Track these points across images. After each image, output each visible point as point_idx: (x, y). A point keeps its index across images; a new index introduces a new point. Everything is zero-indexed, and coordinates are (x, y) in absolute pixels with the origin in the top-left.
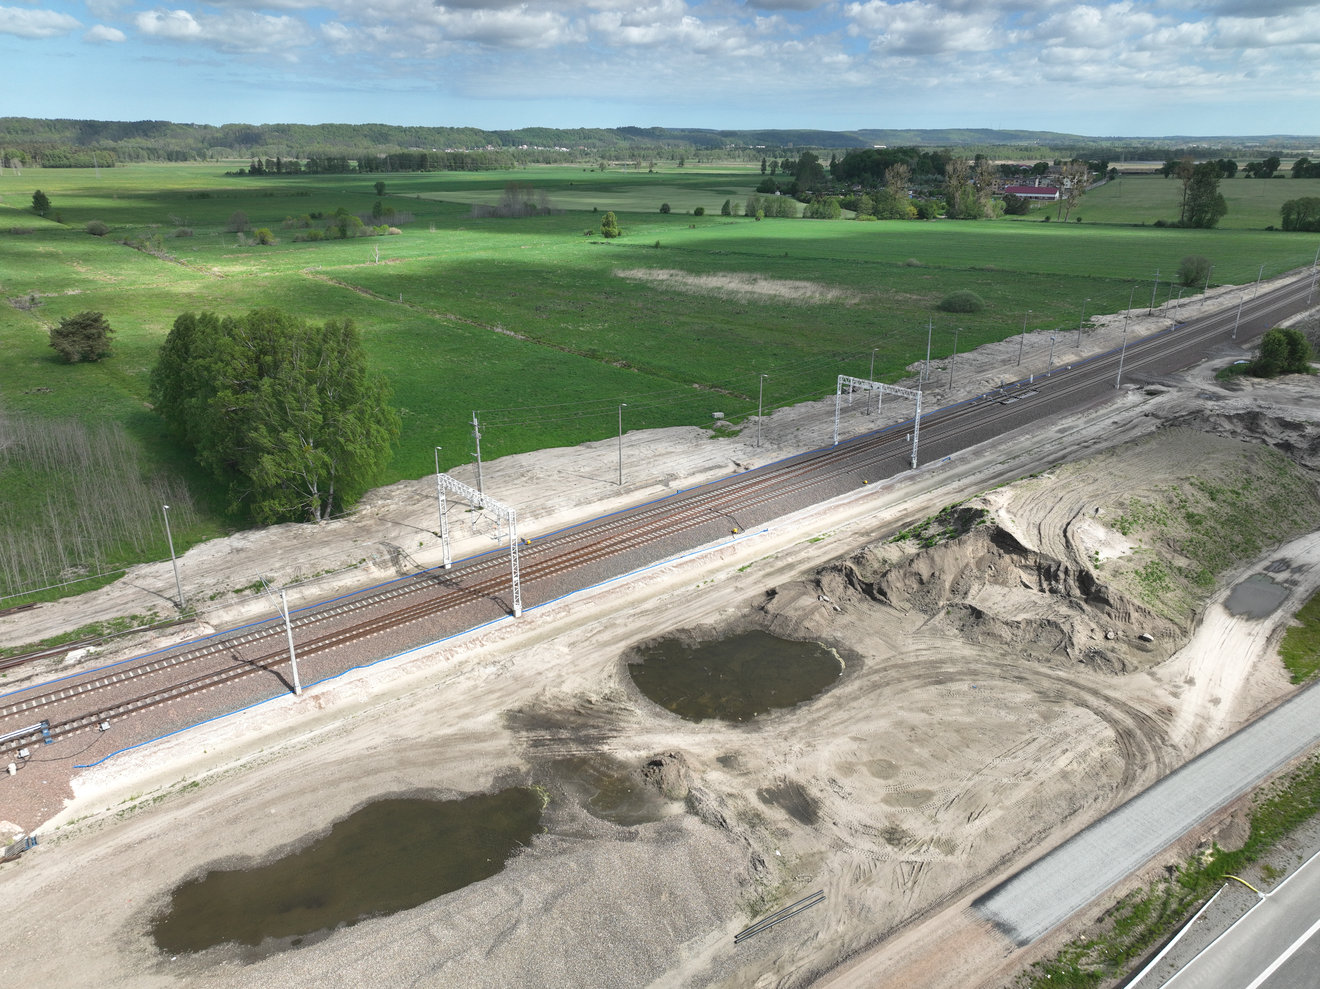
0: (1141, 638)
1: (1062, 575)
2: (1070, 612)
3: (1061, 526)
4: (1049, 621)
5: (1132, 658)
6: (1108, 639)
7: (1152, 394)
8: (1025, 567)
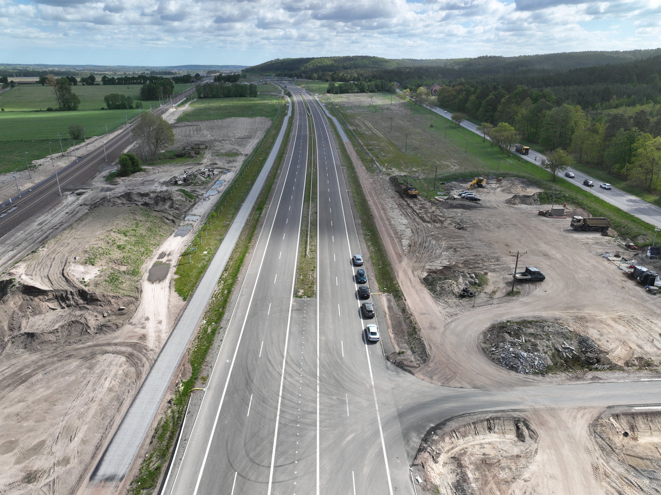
0: (120, 309)
1: (70, 297)
2: (82, 312)
3: (60, 272)
4: (73, 322)
5: (119, 321)
6: (105, 317)
7: (80, 194)
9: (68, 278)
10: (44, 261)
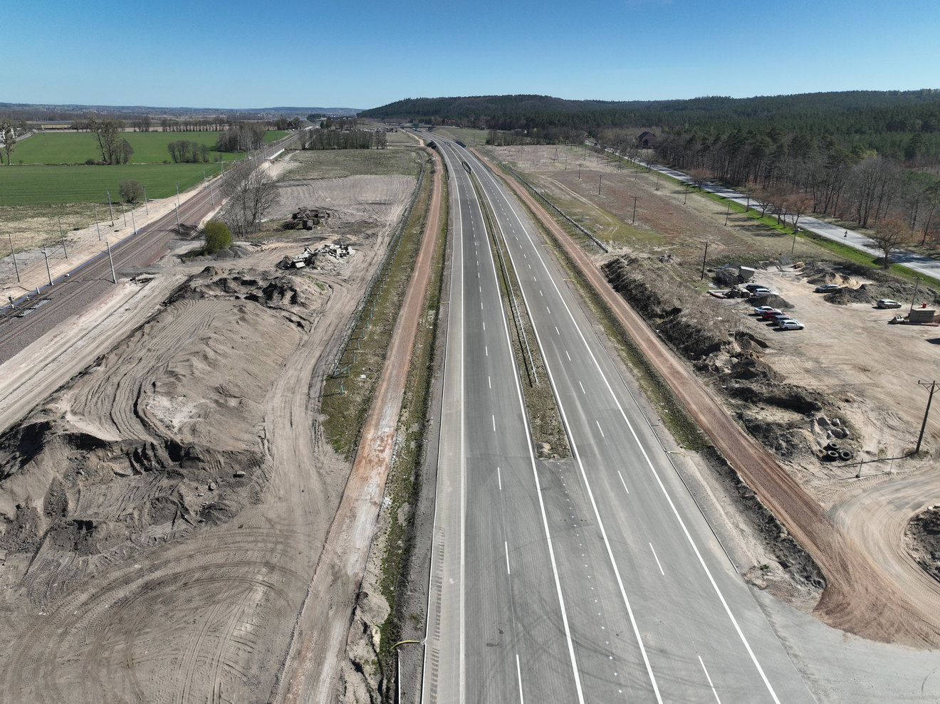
0: (235, 476)
1: (150, 453)
2: (173, 482)
3: (131, 409)
4: (158, 499)
5: (238, 497)
6: (212, 490)
7: (147, 281)
8: (115, 459)
9: (146, 419)
10: (101, 389)
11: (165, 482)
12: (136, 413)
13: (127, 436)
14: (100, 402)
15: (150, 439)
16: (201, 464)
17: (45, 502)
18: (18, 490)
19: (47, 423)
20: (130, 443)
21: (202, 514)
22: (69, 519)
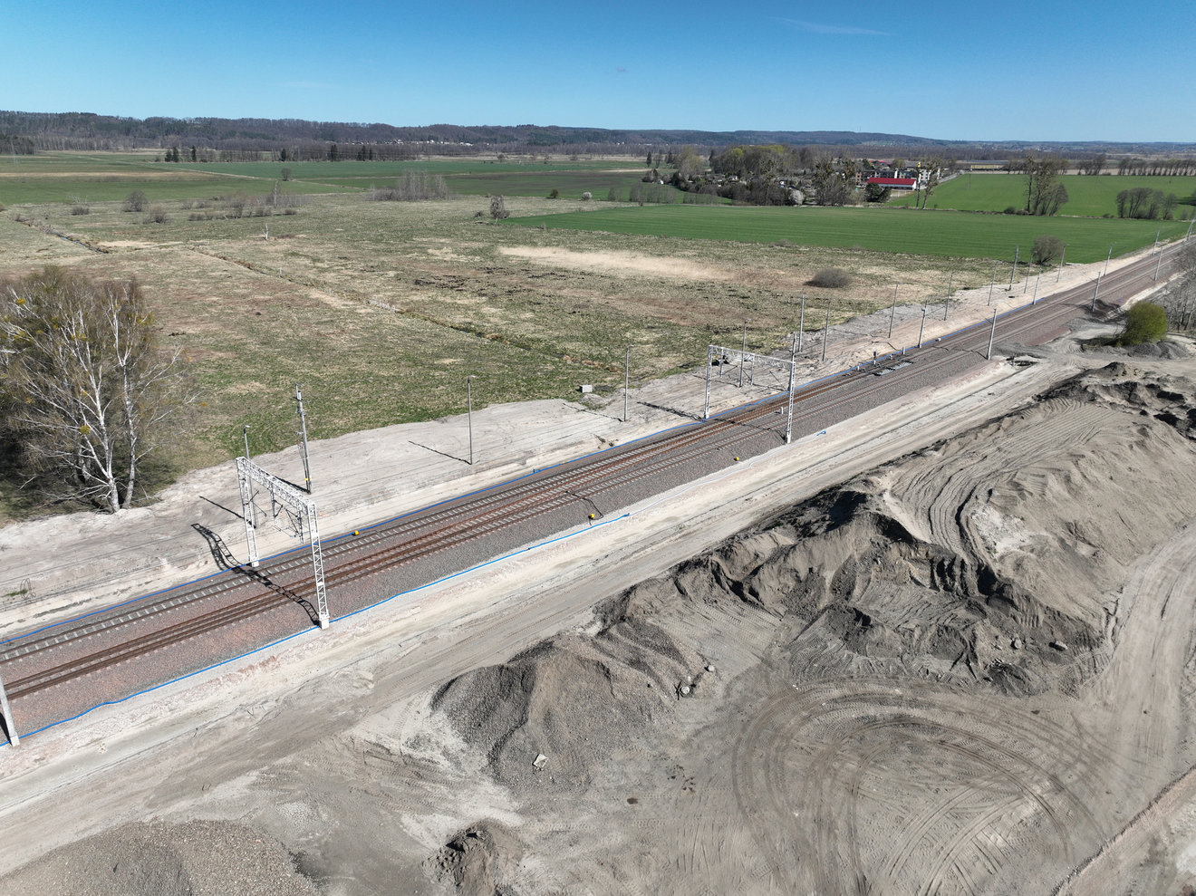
0: (1052, 645)
1: (957, 571)
2: (971, 616)
3: (953, 511)
4: (946, 628)
5: (1045, 673)
6: (1015, 648)
7: (1028, 364)
8: (916, 561)
9: (966, 530)
10: (930, 478)
11: (962, 612)
12: (958, 518)
13: (939, 541)
14: (922, 492)
15: (962, 555)
16: (1012, 610)
17: (835, 576)
18: (816, 552)
19: (864, 495)
20: (939, 550)
21: (992, 671)
22: (850, 605)
